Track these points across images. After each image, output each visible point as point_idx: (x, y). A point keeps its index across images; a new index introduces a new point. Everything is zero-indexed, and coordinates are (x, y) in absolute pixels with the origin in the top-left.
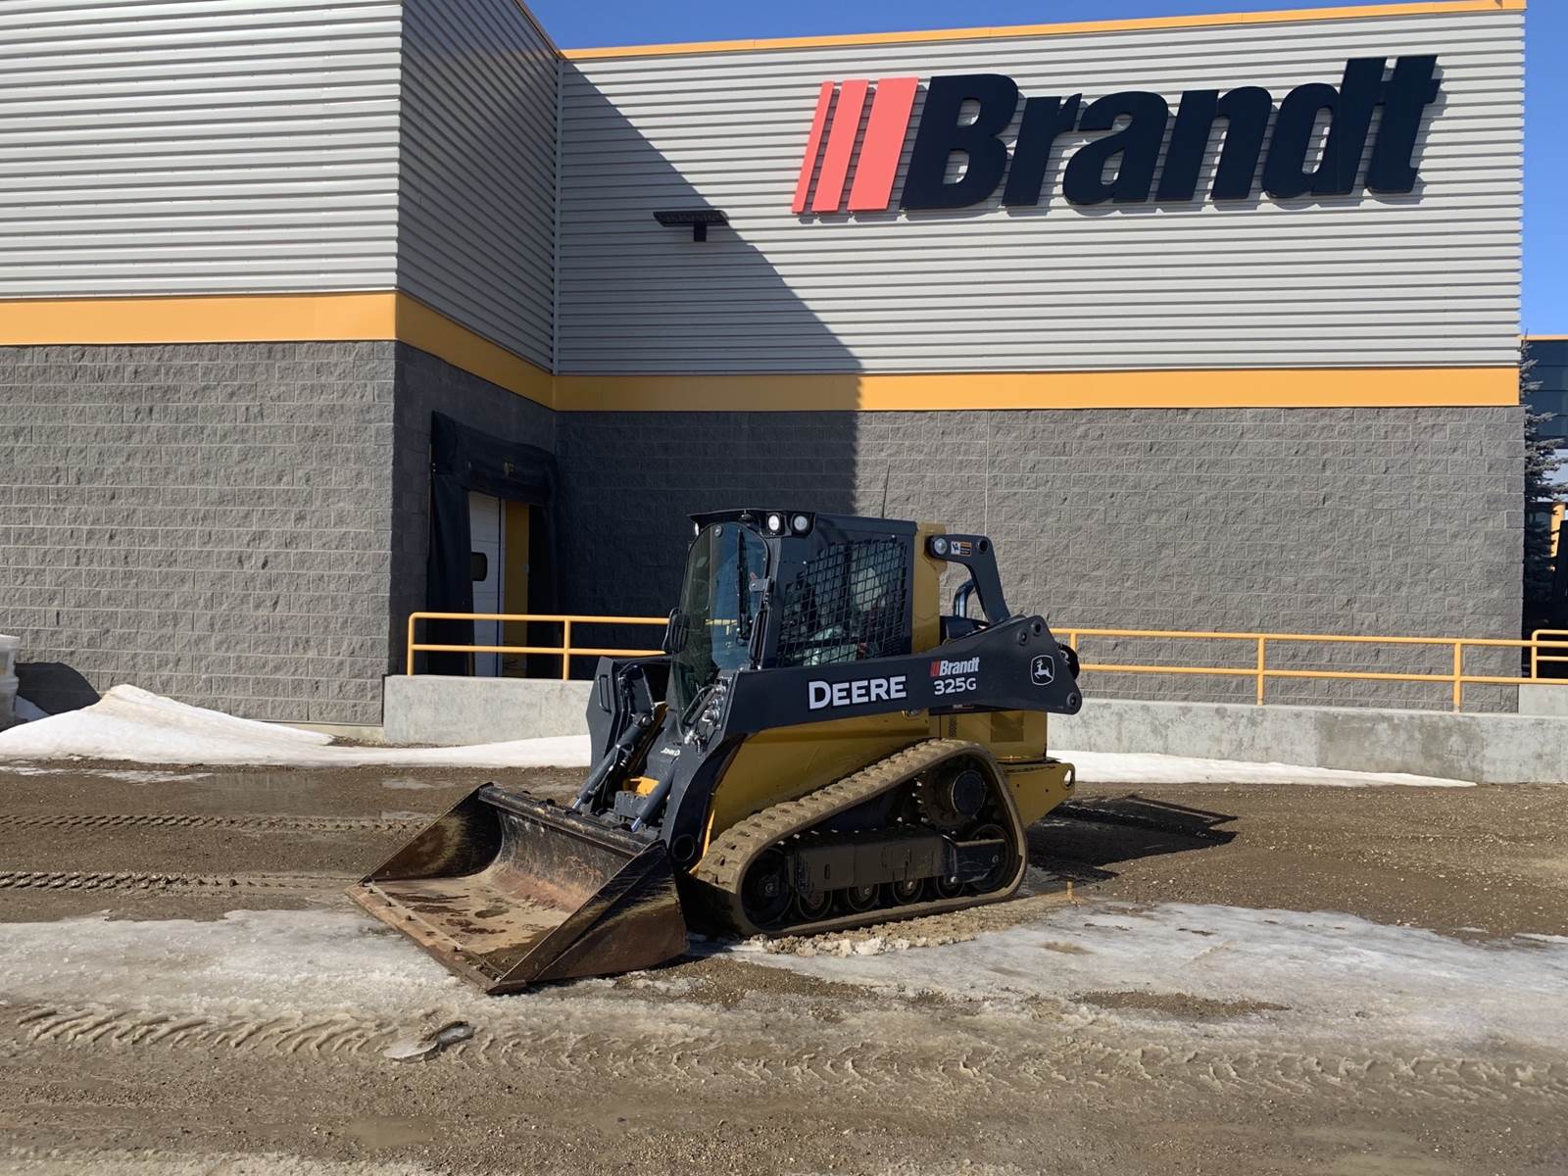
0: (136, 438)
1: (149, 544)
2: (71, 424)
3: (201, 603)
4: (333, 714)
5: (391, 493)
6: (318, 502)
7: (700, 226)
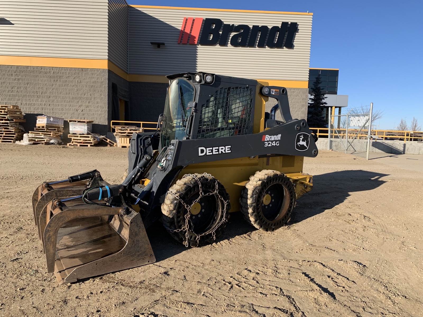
0: (54, 86)
1: (57, 107)
2: (40, 82)
5: (107, 98)
6: (93, 99)
7: (159, 45)
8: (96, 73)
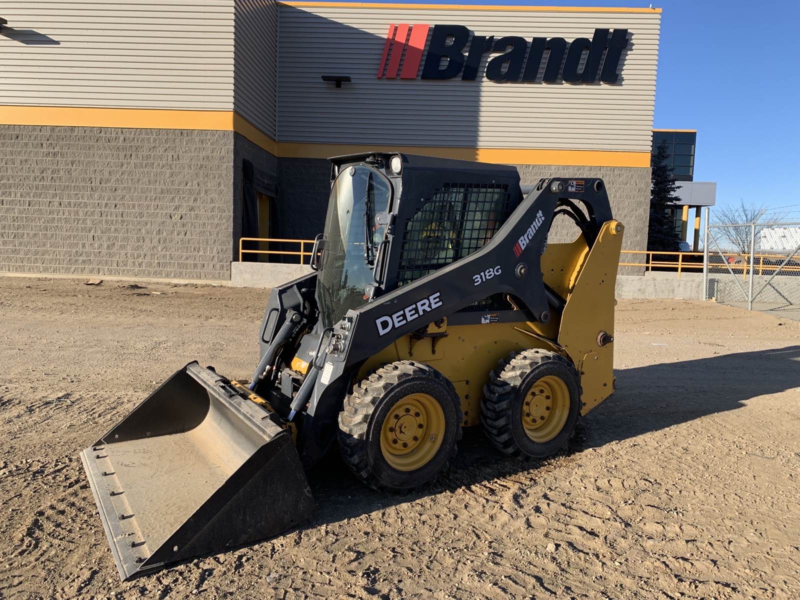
0: (125, 166)
1: (132, 209)
2: (97, 160)
3: (155, 233)
4: (210, 276)
5: (232, 191)
6: (202, 194)
7: (339, 82)
8: (209, 140)
